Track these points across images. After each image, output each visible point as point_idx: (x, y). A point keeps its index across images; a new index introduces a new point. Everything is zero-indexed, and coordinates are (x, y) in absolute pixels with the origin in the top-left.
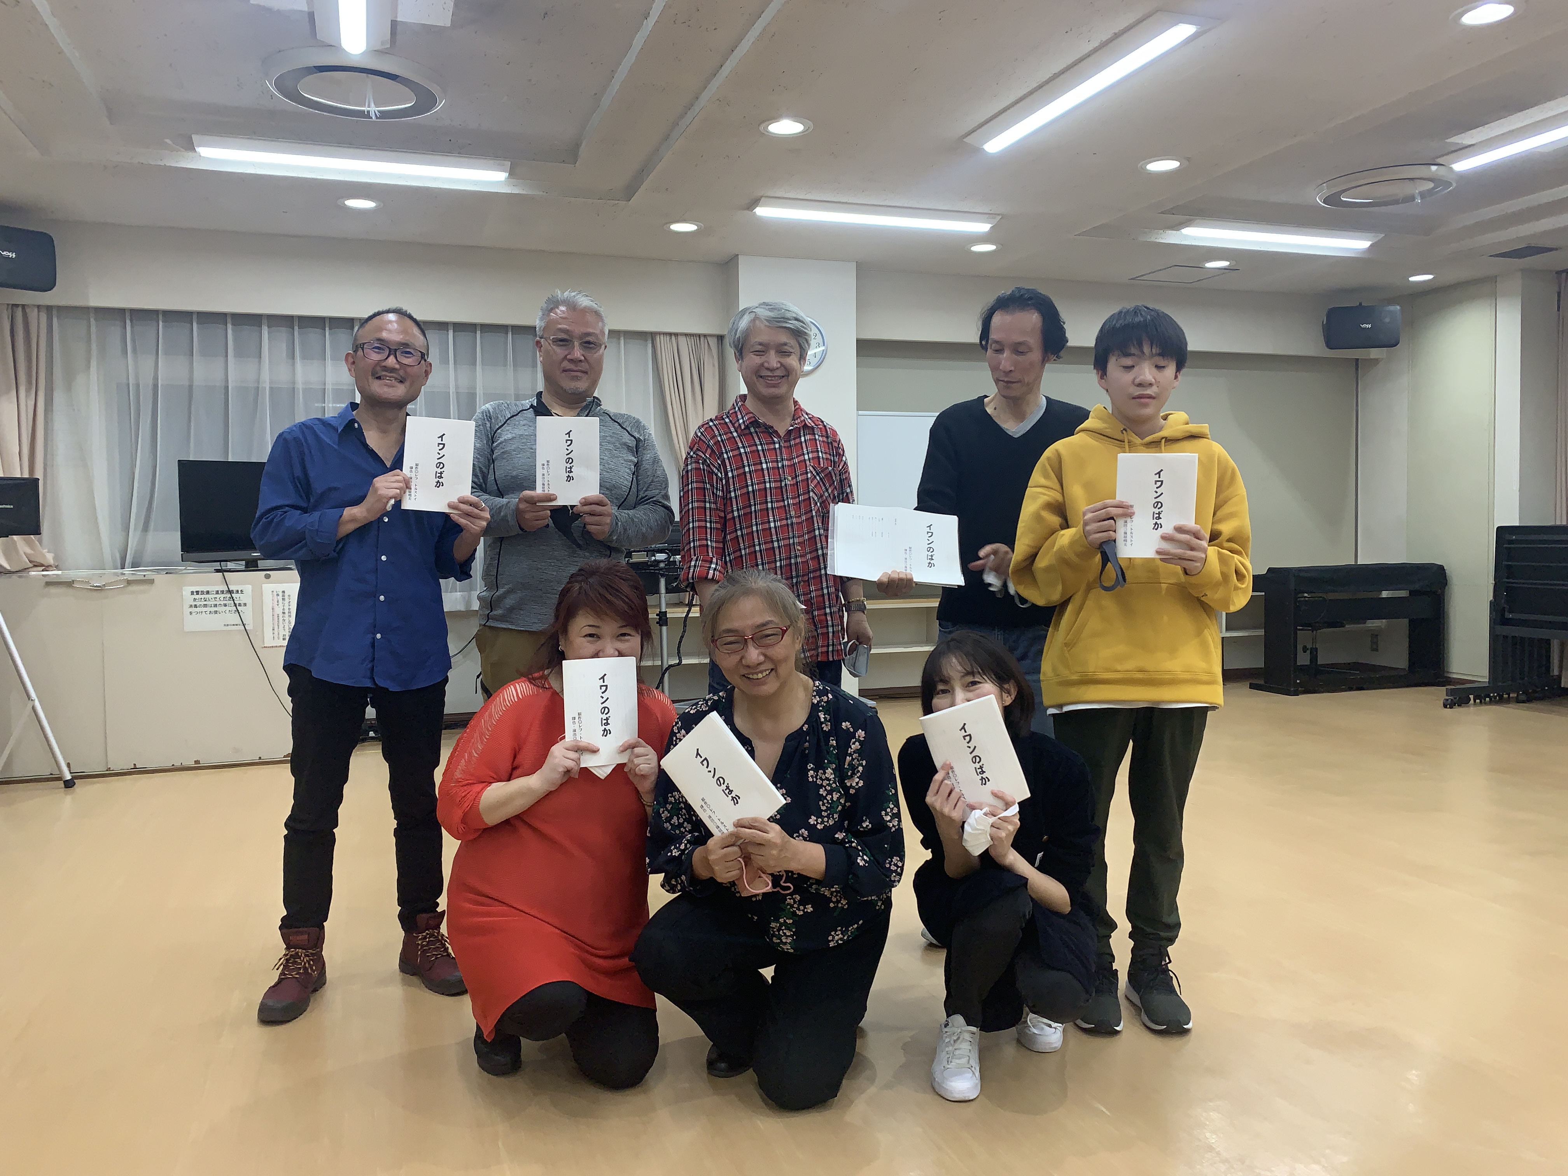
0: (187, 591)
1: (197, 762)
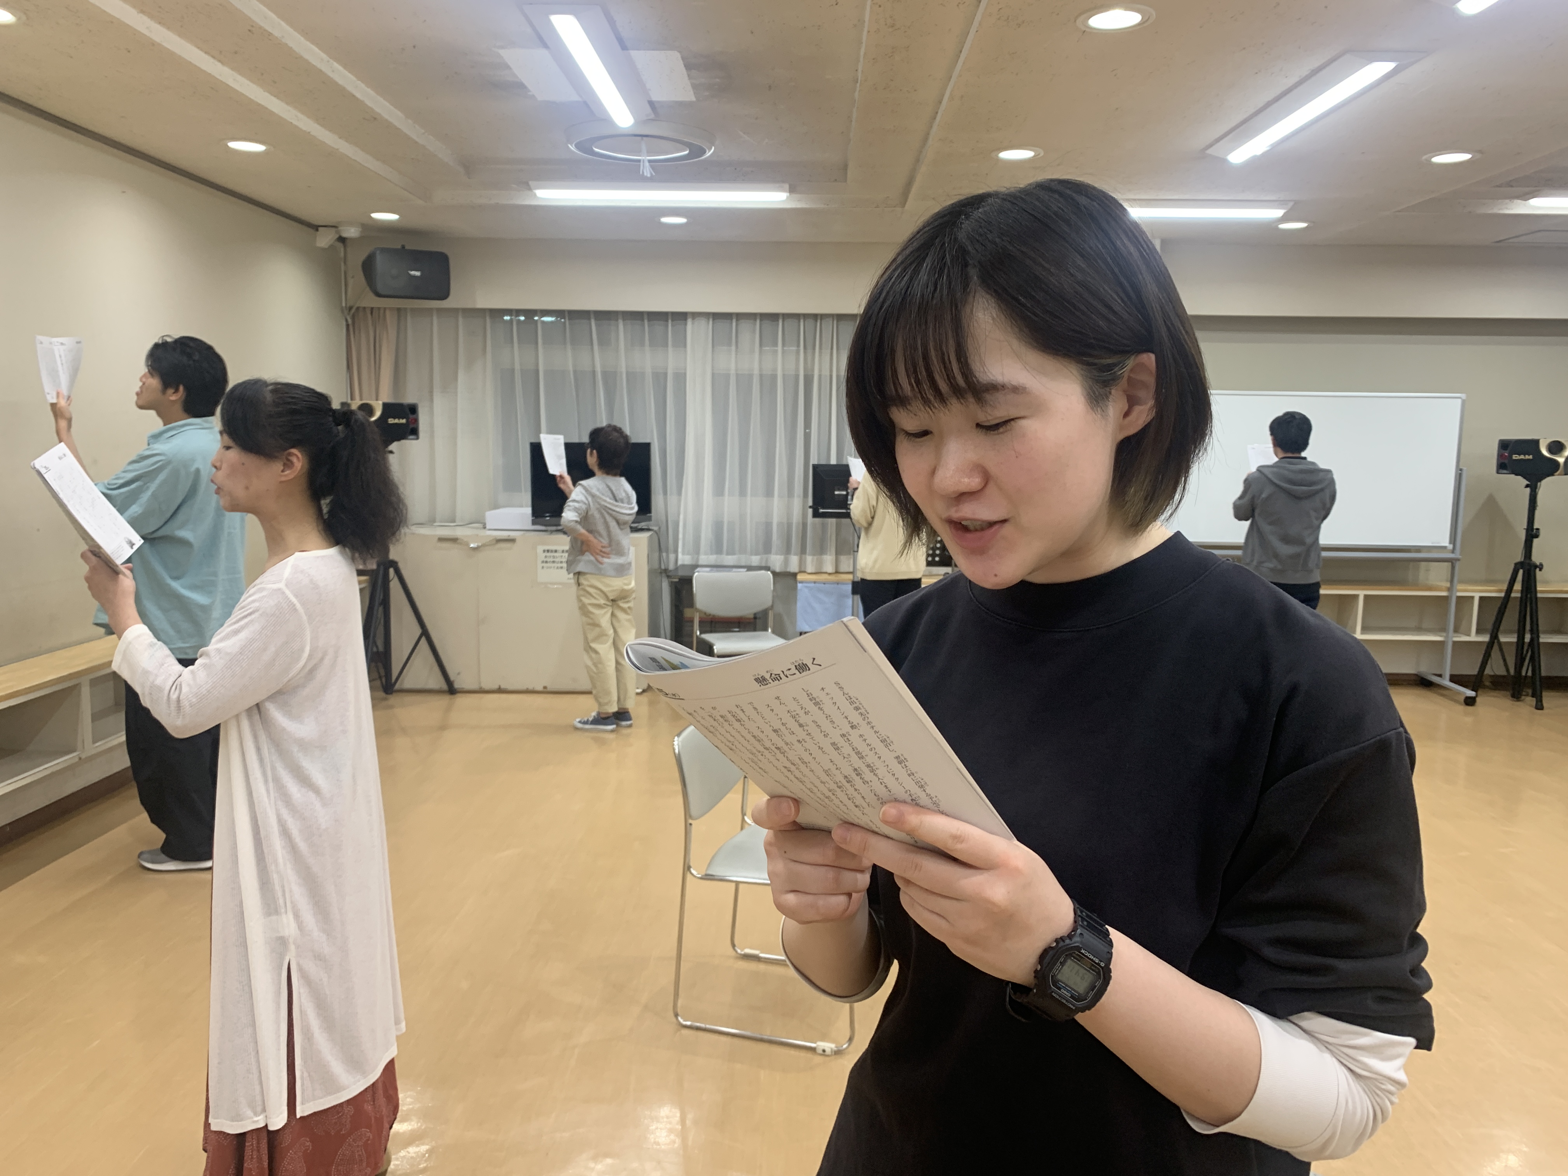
0: (540, 548)
1: (545, 687)
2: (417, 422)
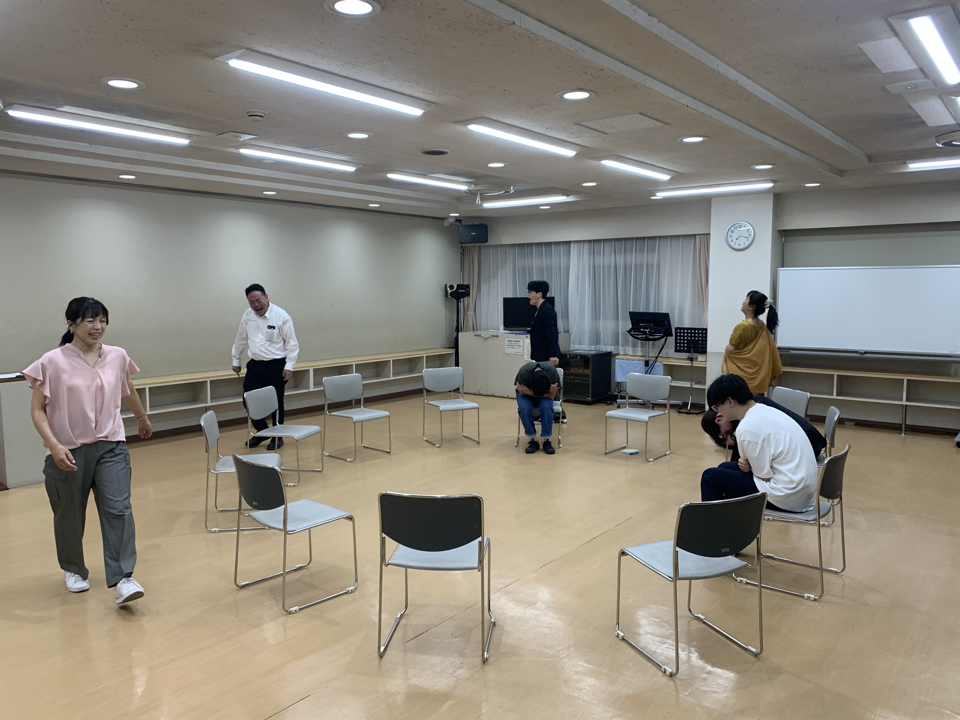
0: (507, 340)
2: (469, 291)
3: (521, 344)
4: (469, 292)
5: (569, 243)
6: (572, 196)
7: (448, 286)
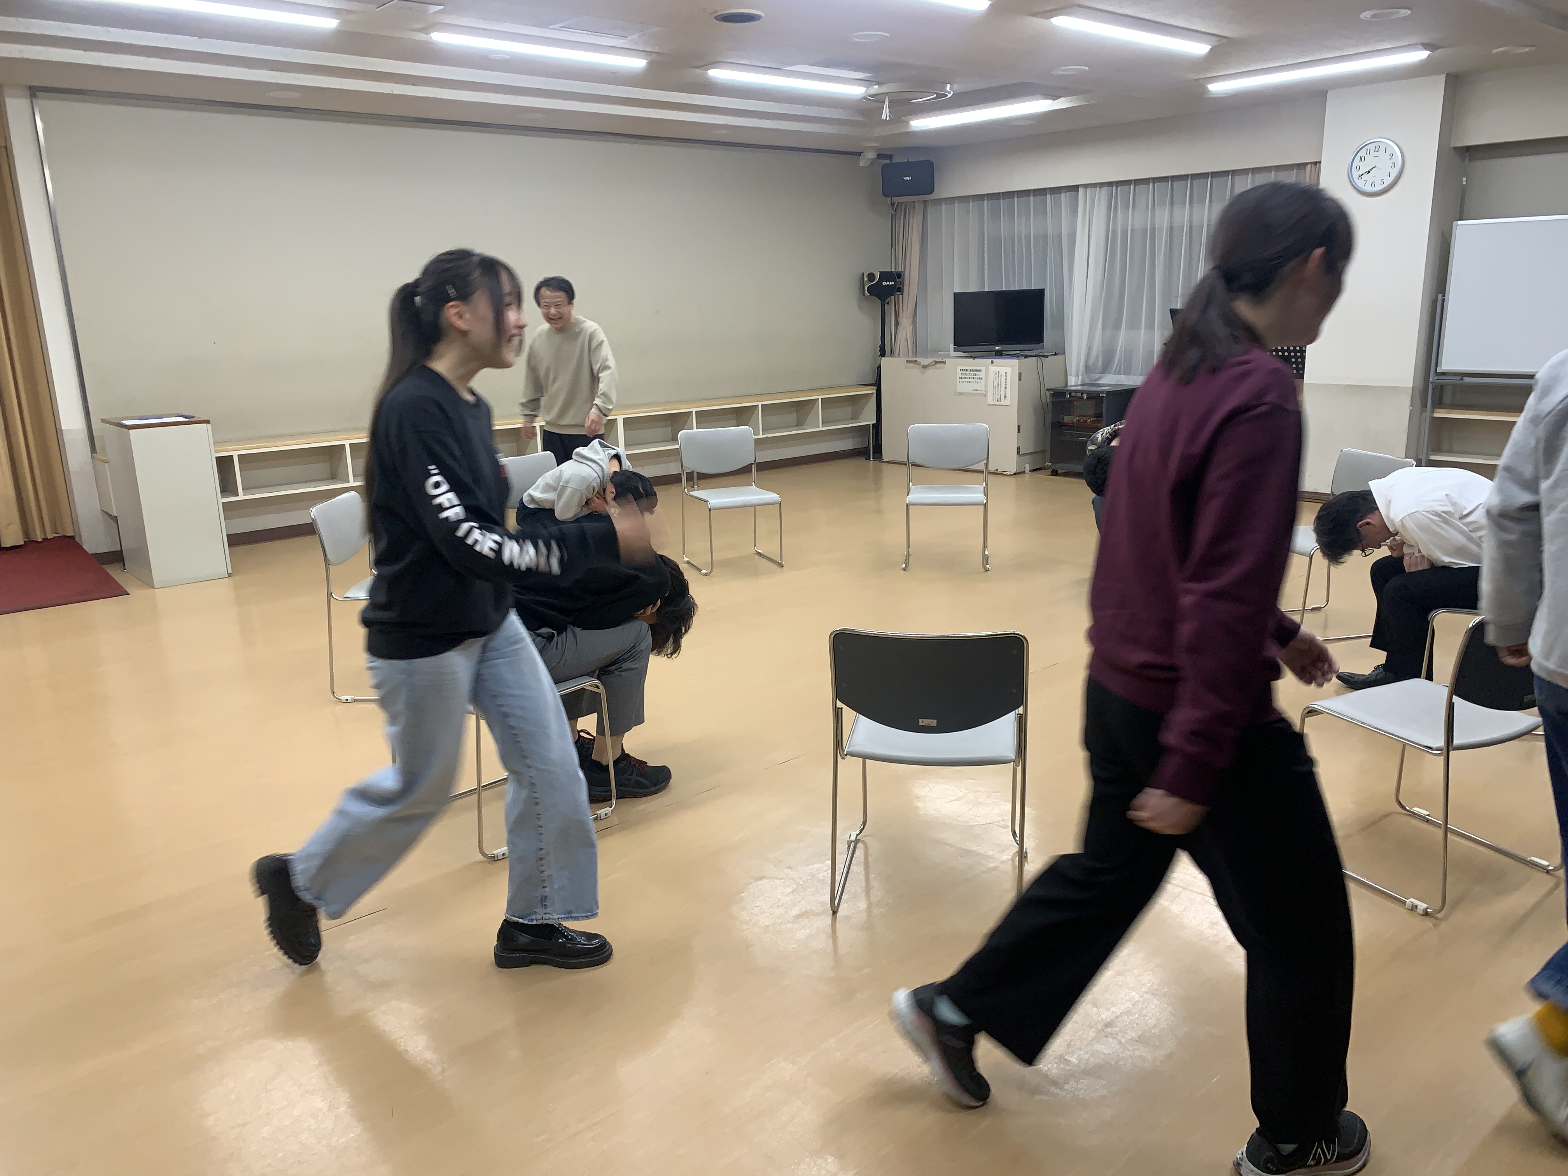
0: (959, 368)
2: (902, 283)
3: (982, 375)
4: (901, 286)
5: (1075, 188)
6: (1062, 99)
7: (865, 276)
